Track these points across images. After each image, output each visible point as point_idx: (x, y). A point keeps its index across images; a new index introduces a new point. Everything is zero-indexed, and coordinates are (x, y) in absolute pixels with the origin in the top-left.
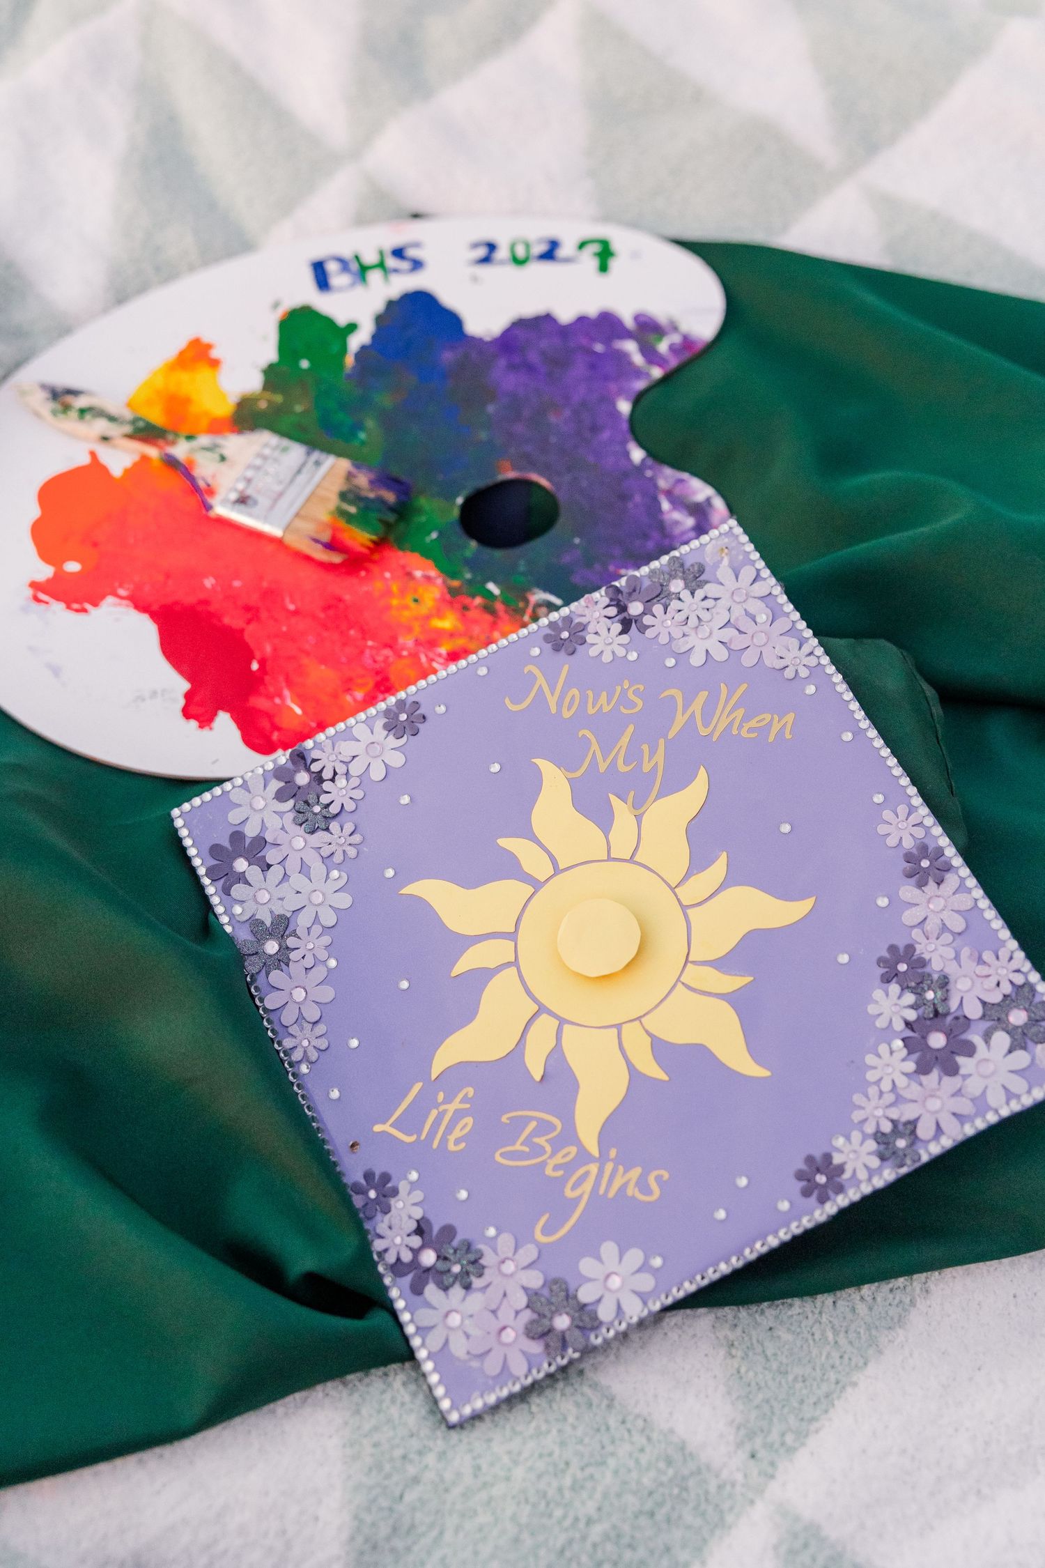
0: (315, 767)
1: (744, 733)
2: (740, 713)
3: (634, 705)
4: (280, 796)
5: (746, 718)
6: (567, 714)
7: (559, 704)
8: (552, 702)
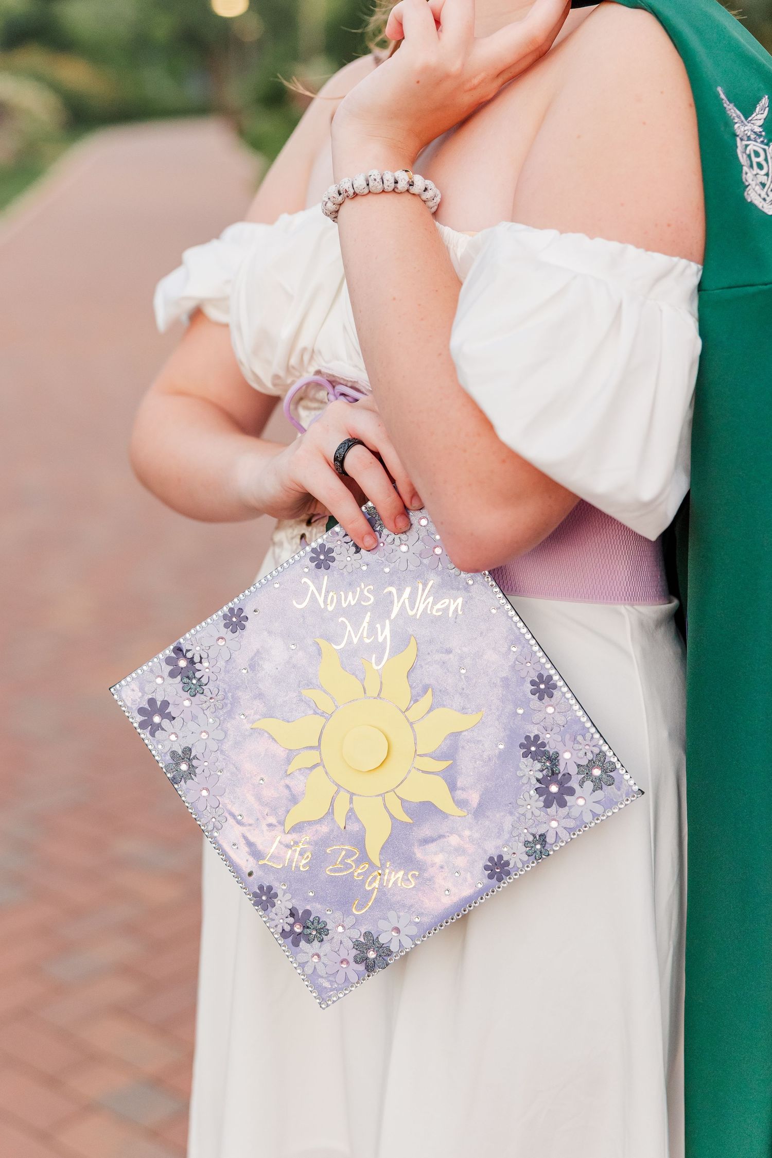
0: (189, 655)
1: (434, 612)
2: (431, 599)
3: (369, 599)
4: (172, 675)
5: (434, 603)
6: (330, 608)
7: (325, 602)
8: (321, 600)
